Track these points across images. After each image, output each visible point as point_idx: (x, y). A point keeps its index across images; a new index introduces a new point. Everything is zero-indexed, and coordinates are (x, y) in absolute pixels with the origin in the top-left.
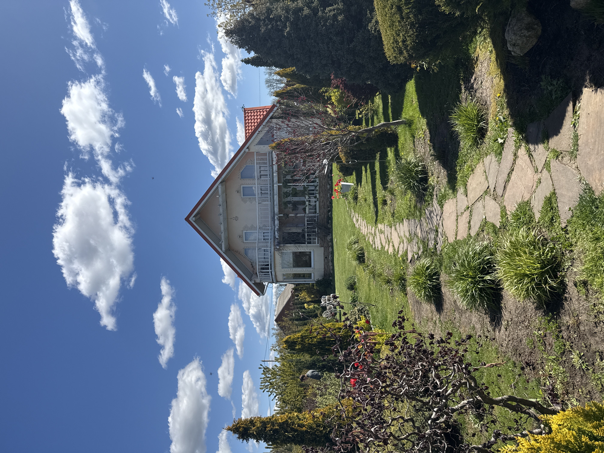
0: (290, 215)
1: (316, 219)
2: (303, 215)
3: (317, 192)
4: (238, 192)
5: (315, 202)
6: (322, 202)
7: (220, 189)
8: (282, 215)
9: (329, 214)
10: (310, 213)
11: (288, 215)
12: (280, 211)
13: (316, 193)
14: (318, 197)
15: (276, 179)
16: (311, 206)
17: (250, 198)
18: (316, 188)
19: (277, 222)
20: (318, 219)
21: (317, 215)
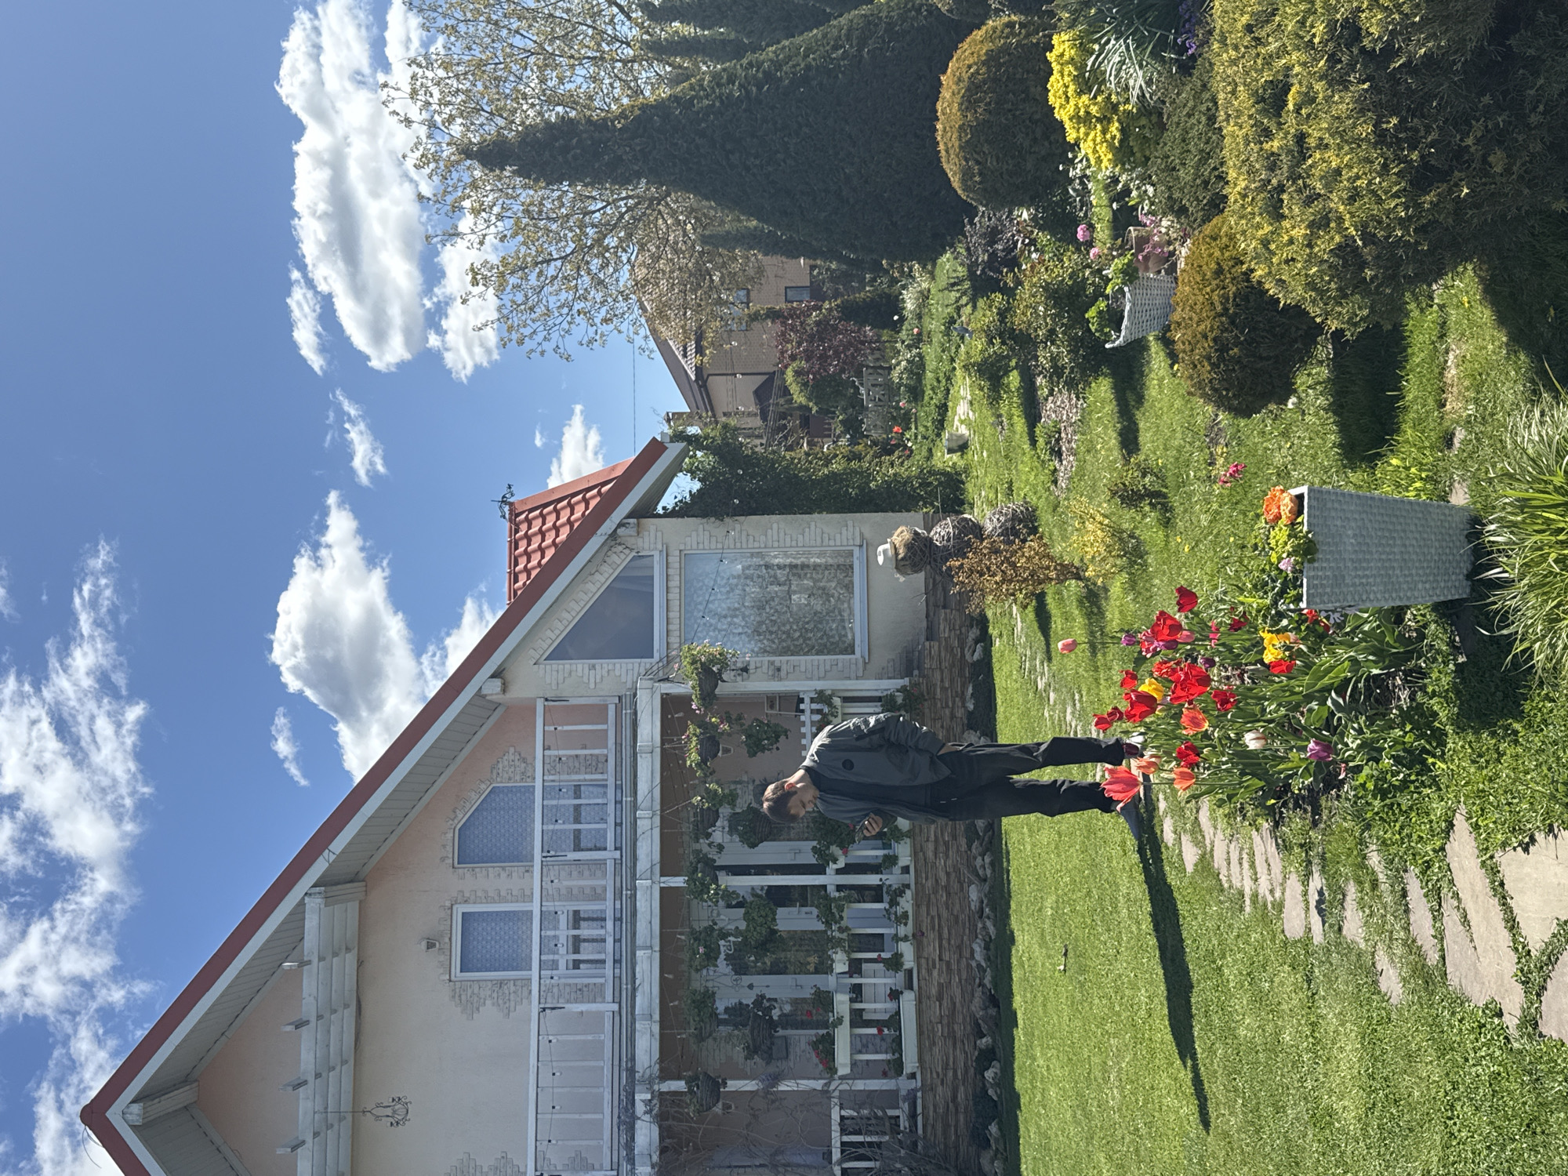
0: (733, 1085)
1: (901, 1112)
2: (818, 1085)
3: (902, 931)
4: (430, 946)
5: (895, 995)
6: (940, 998)
7: (311, 923)
8: (679, 1085)
9: (989, 1074)
10: (860, 1070)
11: (715, 1085)
12: (671, 1061)
13: (896, 938)
14: (909, 961)
15: (649, 849)
16: (868, 1024)
17: (501, 983)
18: (893, 903)
19: (646, 1134)
20: (913, 1116)
21: (904, 1085)
